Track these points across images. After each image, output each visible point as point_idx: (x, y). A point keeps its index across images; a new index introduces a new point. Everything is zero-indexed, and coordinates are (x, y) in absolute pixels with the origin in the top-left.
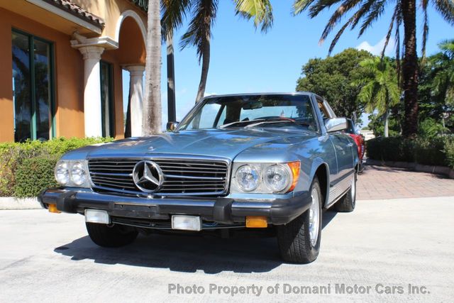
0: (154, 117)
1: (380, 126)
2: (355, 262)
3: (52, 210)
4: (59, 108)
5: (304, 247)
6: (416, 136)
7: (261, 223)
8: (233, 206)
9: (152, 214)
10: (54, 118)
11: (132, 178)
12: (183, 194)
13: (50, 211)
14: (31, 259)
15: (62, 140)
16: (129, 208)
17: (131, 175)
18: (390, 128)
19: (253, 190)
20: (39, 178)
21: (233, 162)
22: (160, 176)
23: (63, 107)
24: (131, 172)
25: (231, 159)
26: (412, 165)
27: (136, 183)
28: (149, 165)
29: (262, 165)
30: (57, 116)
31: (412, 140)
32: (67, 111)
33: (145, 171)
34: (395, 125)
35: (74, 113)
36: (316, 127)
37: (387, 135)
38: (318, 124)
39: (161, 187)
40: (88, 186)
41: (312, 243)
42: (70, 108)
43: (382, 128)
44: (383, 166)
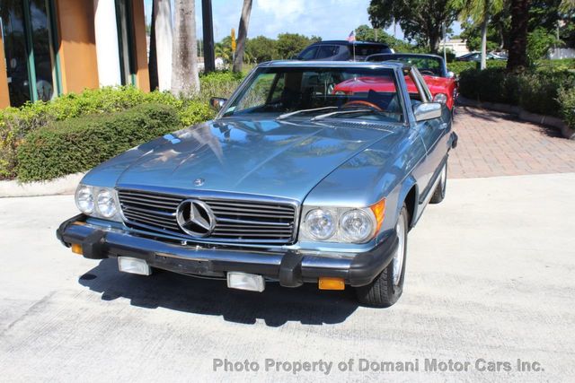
0: (187, 53)
1: (475, 37)
2: (446, 303)
3: (77, 249)
4: (62, 42)
5: (386, 293)
6: (523, 69)
7: (336, 285)
8: (303, 264)
9: (203, 270)
10: (57, 57)
11: (175, 217)
12: (240, 240)
13: (73, 251)
14: (53, 299)
15: (71, 97)
16: (174, 262)
17: (174, 214)
18: (488, 39)
19: (328, 238)
20: (47, 156)
21: (302, 205)
22: (211, 219)
23: (68, 40)
24: (175, 211)
25: (300, 201)
26: (516, 109)
27: (180, 225)
28: (196, 205)
29: (339, 209)
30: (61, 53)
31: (517, 74)
32: (74, 44)
33: (192, 211)
34: (495, 35)
35: (82, 47)
36: (402, 117)
37: (484, 66)
38: (404, 111)
39: (213, 231)
40: (120, 220)
41: (395, 279)
42: (77, 41)
43: (478, 39)
44: (478, 108)
